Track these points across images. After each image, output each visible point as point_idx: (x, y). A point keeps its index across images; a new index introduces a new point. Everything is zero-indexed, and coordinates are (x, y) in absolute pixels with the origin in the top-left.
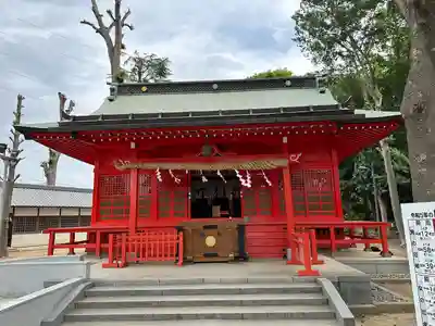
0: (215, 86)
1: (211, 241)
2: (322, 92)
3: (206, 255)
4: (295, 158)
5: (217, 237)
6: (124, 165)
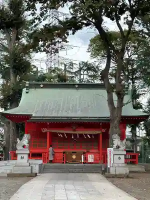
3: (73, 161)
5: (76, 155)
6: (45, 130)
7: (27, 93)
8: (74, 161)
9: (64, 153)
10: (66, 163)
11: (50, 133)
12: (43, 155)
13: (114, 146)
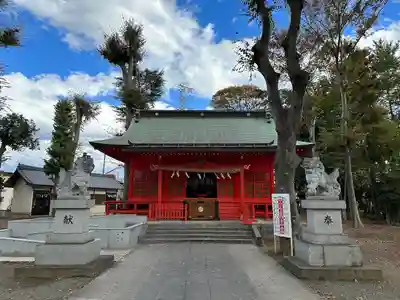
0: (202, 114)
2: (269, 122)
3: (198, 216)
4: (247, 167)
5: (204, 207)
6: (155, 168)
7: (136, 122)
8: (200, 217)
9: (184, 203)
10: (188, 219)
11: (164, 171)
12: (150, 206)
13: (312, 187)
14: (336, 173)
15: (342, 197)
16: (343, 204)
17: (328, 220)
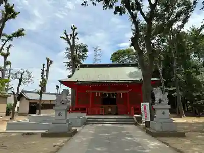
1: (110, 110)
2: (140, 69)
3: (109, 113)
4: (130, 90)
7: (78, 70)
9: (102, 107)
13: (157, 100)
14: (167, 94)
15: (169, 104)
16: (169, 107)
17: (164, 113)
